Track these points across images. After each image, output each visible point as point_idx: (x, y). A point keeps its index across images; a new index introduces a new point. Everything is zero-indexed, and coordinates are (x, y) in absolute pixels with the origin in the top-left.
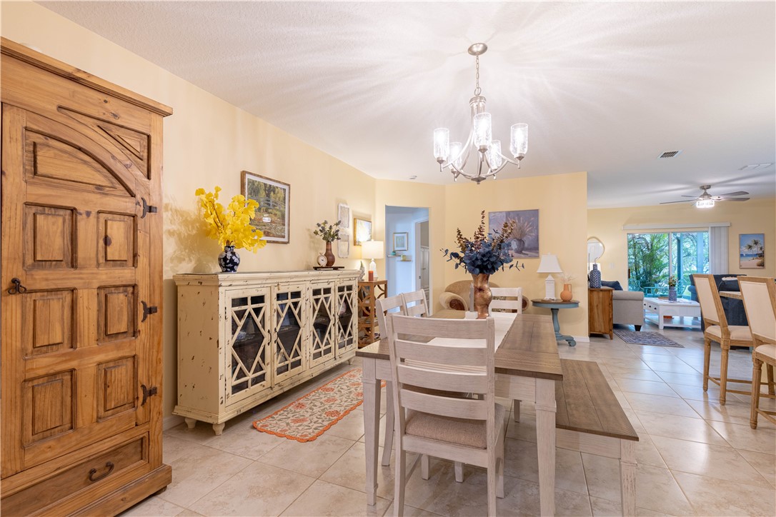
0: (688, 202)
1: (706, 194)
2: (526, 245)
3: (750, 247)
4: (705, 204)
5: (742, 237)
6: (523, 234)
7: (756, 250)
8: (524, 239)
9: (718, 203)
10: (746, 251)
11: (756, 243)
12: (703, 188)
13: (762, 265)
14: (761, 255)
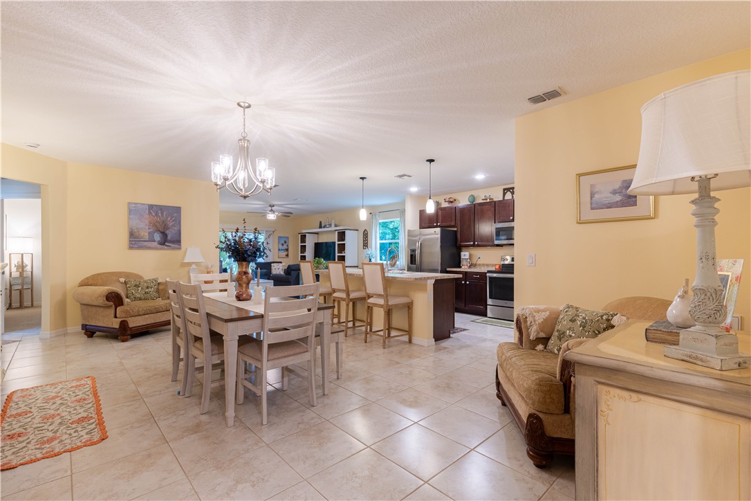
0: (264, 215)
1: (271, 210)
2: (169, 238)
3: (283, 245)
4: (271, 217)
5: (280, 238)
6: (166, 227)
7: (285, 247)
8: (167, 232)
9: (277, 216)
10: (281, 247)
11: (285, 242)
12: (270, 206)
13: (287, 255)
14: (287, 250)
